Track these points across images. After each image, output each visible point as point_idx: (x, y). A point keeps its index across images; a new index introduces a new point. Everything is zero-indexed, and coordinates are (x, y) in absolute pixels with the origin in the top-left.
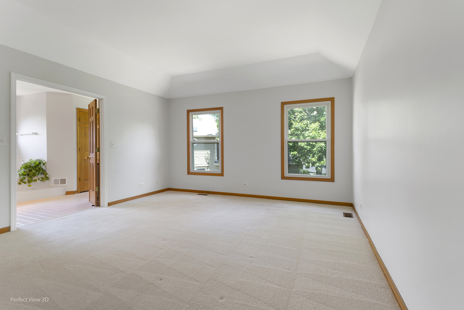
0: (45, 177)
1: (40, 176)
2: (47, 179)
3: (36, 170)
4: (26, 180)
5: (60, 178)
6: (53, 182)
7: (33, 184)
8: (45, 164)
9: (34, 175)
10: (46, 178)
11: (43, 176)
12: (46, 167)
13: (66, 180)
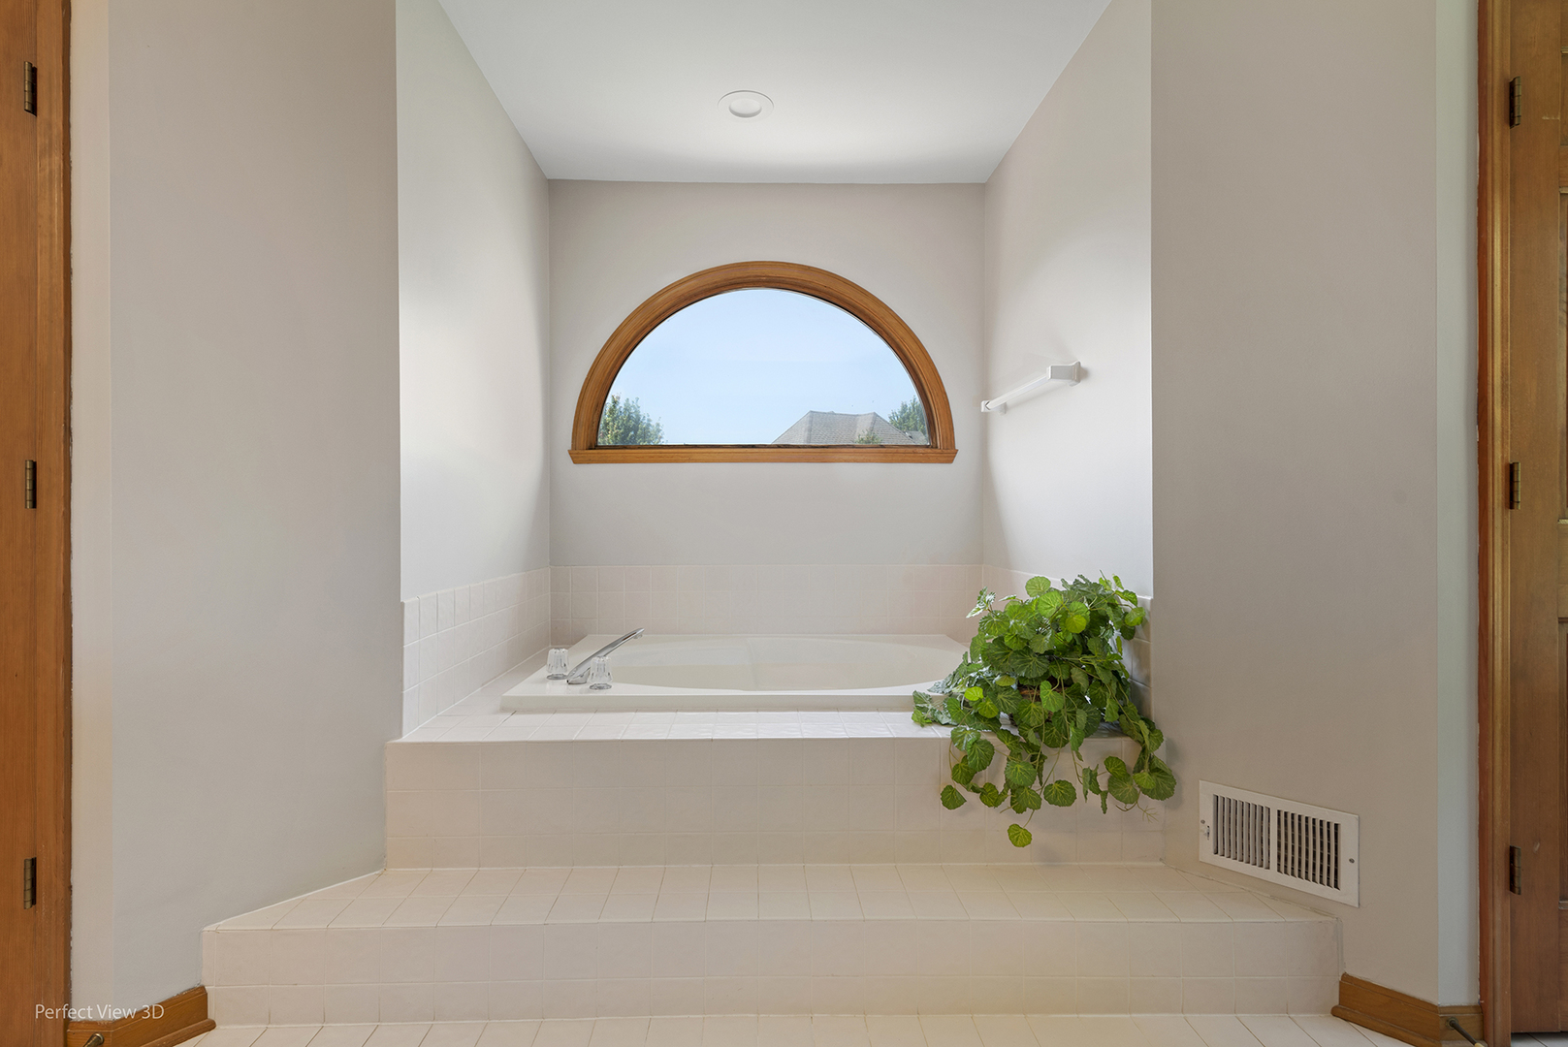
0: (1139, 768)
1: (1096, 751)
2: (1163, 783)
3: (1069, 683)
4: (997, 775)
5: (1275, 804)
6: (1210, 822)
7: (1044, 821)
8: (1140, 631)
9: (1054, 733)
10: (1145, 773)
11: (1123, 748)
12: (1142, 656)
13: (1348, 847)
